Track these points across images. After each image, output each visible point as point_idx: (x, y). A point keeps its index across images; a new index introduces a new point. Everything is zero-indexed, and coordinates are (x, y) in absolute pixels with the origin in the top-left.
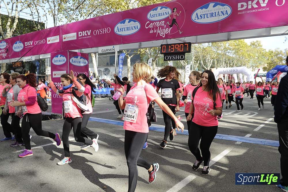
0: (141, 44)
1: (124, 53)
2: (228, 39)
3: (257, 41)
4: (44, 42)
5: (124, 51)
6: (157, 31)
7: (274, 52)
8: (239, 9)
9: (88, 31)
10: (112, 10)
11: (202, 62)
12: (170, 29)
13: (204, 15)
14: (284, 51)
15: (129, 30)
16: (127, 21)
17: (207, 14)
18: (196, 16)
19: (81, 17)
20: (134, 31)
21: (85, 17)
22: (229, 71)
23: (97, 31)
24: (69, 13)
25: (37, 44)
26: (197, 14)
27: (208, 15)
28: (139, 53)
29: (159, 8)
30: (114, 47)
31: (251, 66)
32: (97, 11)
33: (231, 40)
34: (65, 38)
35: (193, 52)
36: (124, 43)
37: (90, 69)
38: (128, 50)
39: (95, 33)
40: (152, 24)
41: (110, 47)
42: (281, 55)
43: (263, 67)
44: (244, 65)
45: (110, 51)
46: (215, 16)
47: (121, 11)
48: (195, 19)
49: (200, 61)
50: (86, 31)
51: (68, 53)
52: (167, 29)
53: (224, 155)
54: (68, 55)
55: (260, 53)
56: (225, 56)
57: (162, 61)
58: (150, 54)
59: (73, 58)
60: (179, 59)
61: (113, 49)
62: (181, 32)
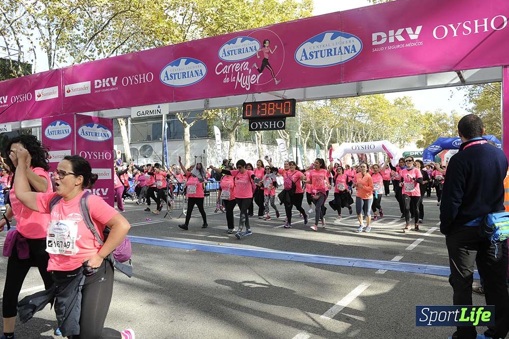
0: (207, 103)
1: (178, 117)
2: (358, 94)
3: (405, 97)
4: (29, 98)
5: (177, 114)
6: (236, 79)
7: (433, 116)
8: (374, 44)
9: (112, 79)
10: (156, 42)
11: (315, 134)
12: (258, 77)
13: (316, 52)
14: (449, 114)
15: (187, 76)
16: (183, 61)
17: (321, 51)
18: (303, 55)
19: (99, 54)
20: (196, 79)
21: (107, 54)
22: (360, 148)
23: (129, 79)
24: (77, 46)
25: (16, 101)
26: (304, 51)
27: (323, 52)
28: (205, 117)
29: (239, 39)
30: (159, 107)
31: (396, 139)
32: (128, 44)
33: (363, 94)
34: (70, 91)
35: (299, 117)
36: (178, 100)
37: (115, 147)
38: (185, 113)
39: (125, 82)
40: (226, 66)
41: (153, 107)
42: (445, 121)
43: (417, 140)
44: (386, 138)
45: (152, 115)
46: (335, 54)
47: (171, 44)
48: (301, 60)
49: (311, 131)
50: (108, 79)
51: (75, 118)
52: (254, 75)
53: (358, 295)
54: (75, 121)
55: (412, 117)
56: (353, 122)
57: (245, 132)
58: (224, 119)
59: (84, 128)
60: (275, 127)
61: (158, 110)
62: (279, 82)
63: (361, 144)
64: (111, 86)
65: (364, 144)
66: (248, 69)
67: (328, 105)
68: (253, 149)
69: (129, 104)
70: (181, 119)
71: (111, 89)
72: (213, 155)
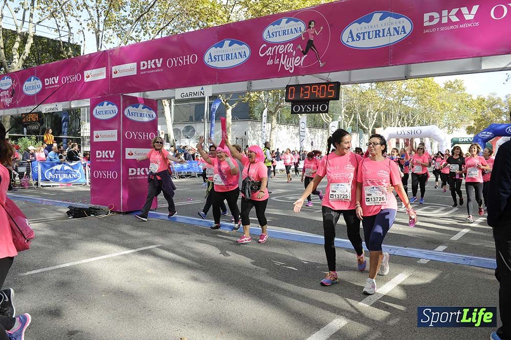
0: (250, 85)
1: (221, 99)
2: (406, 77)
3: (456, 81)
4: (79, 78)
5: (220, 96)
6: (279, 61)
7: (486, 101)
8: (425, 24)
9: (157, 60)
10: (201, 23)
11: (359, 117)
12: (303, 59)
13: (364, 33)
14: (504, 99)
15: (230, 58)
16: (227, 42)
17: (369, 32)
18: (350, 36)
19: (144, 35)
20: (240, 61)
21: (152, 36)
22: (406, 133)
23: (174, 61)
24: (124, 27)
25: (67, 82)
26: (351, 32)
27: (371, 33)
28: (247, 99)
29: (284, 20)
30: (202, 89)
31: (445, 124)
32: (173, 25)
33: (411, 78)
34: (117, 72)
35: (343, 100)
36: (221, 82)
37: (159, 128)
38: (227, 95)
39: (170, 64)
40: (270, 48)
41: (197, 89)
42: (499, 106)
43: (467, 126)
44: (434, 123)
45: (196, 97)
46: (383, 36)
47: (215, 25)
48: (348, 41)
49: (355, 114)
50: (153, 61)
51: (122, 99)
52: (298, 57)
53: (398, 284)
54: (121, 102)
55: (462, 101)
56: (400, 106)
57: (287, 114)
58: (266, 101)
59: (130, 108)
60: (317, 110)
61: (201, 92)
62: (323, 64)
63: (407, 129)
64: (157, 68)
65: (409, 129)
66: (292, 51)
67: (373, 87)
68: (294, 132)
69: (173, 86)
70: (224, 100)
71: (156, 71)
72: (254, 137)
